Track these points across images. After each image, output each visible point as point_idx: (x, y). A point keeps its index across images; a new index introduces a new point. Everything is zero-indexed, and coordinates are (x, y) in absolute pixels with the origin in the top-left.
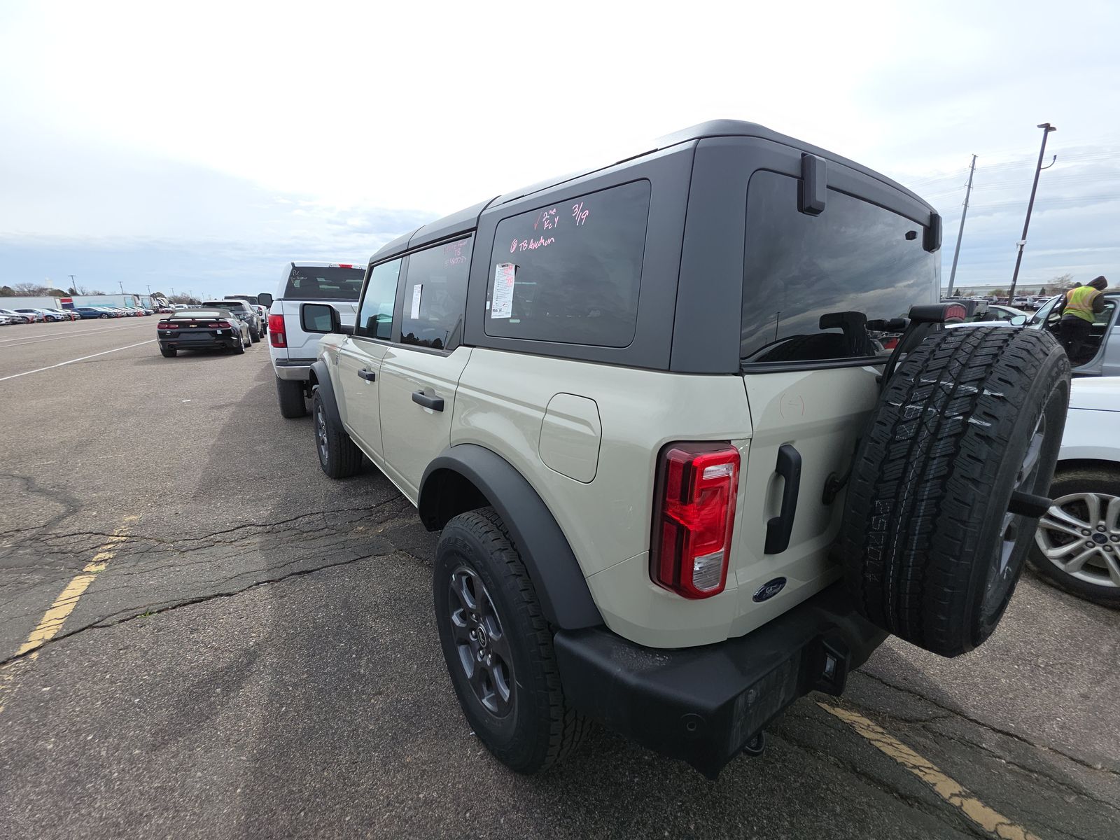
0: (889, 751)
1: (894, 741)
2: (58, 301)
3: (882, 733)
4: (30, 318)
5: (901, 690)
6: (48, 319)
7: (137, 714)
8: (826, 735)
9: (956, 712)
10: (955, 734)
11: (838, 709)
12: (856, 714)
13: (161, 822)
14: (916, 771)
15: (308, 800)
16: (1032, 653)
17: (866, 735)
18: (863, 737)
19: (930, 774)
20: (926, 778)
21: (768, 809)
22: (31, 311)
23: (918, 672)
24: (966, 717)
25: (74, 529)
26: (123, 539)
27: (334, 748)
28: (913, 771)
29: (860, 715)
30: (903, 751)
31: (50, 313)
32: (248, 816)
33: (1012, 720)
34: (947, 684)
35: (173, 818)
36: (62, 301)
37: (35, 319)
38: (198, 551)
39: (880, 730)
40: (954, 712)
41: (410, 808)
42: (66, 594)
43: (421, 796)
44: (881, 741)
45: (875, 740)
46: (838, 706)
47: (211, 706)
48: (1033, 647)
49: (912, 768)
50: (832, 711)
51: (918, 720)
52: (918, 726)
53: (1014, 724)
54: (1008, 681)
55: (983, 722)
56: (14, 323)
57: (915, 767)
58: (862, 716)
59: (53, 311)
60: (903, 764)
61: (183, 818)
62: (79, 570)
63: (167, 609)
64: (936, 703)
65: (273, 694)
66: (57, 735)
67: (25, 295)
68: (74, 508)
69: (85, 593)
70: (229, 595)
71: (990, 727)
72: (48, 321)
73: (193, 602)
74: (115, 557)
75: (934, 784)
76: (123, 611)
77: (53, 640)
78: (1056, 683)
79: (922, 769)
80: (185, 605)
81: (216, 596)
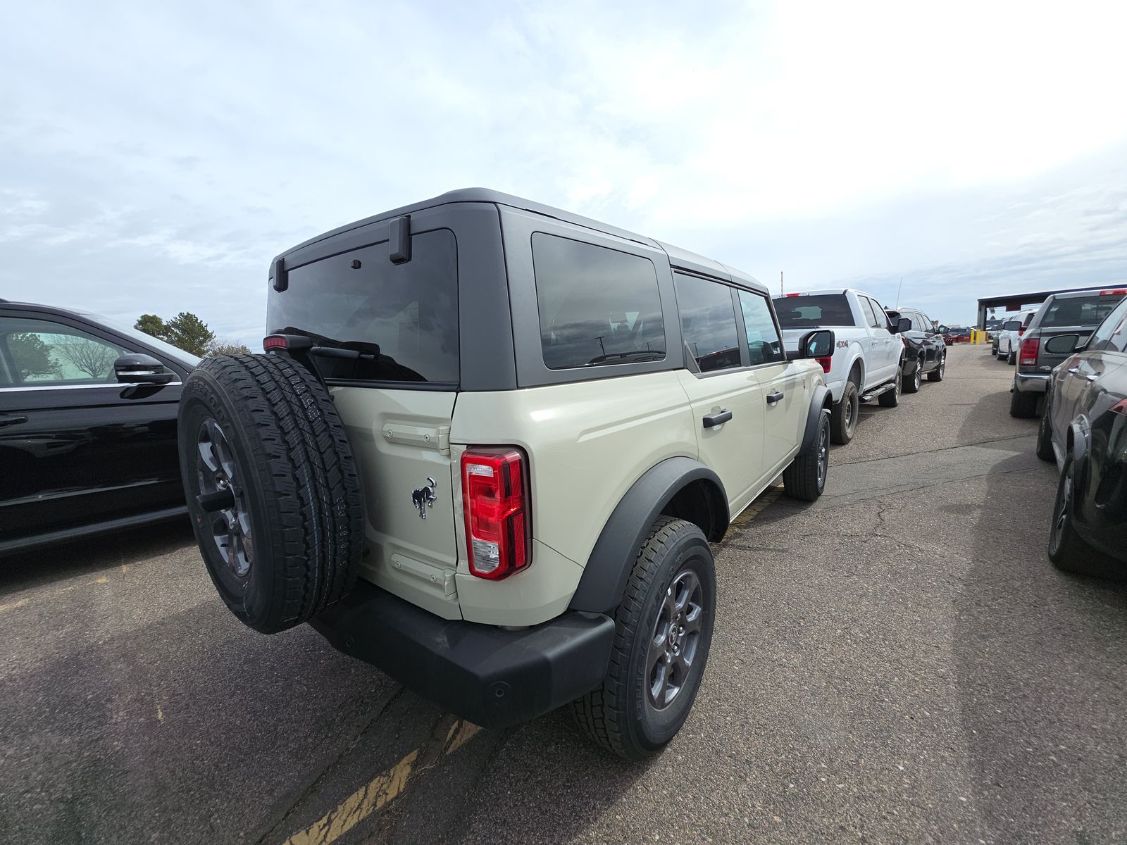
0: (353, 801)
1: (364, 814)
3: (375, 805)
11: (407, 770)
12: (402, 787)
14: (324, 820)
17: (374, 785)
18: (371, 781)
19: (319, 834)
20: (316, 826)
21: (322, 698)
28: (326, 817)
29: (401, 790)
30: (350, 817)
44: (365, 797)
45: (366, 793)
46: (414, 769)
49: (329, 817)
50: (406, 760)
57: (329, 822)
58: (400, 793)
60: (335, 810)
75: (307, 832)
79: (327, 828)
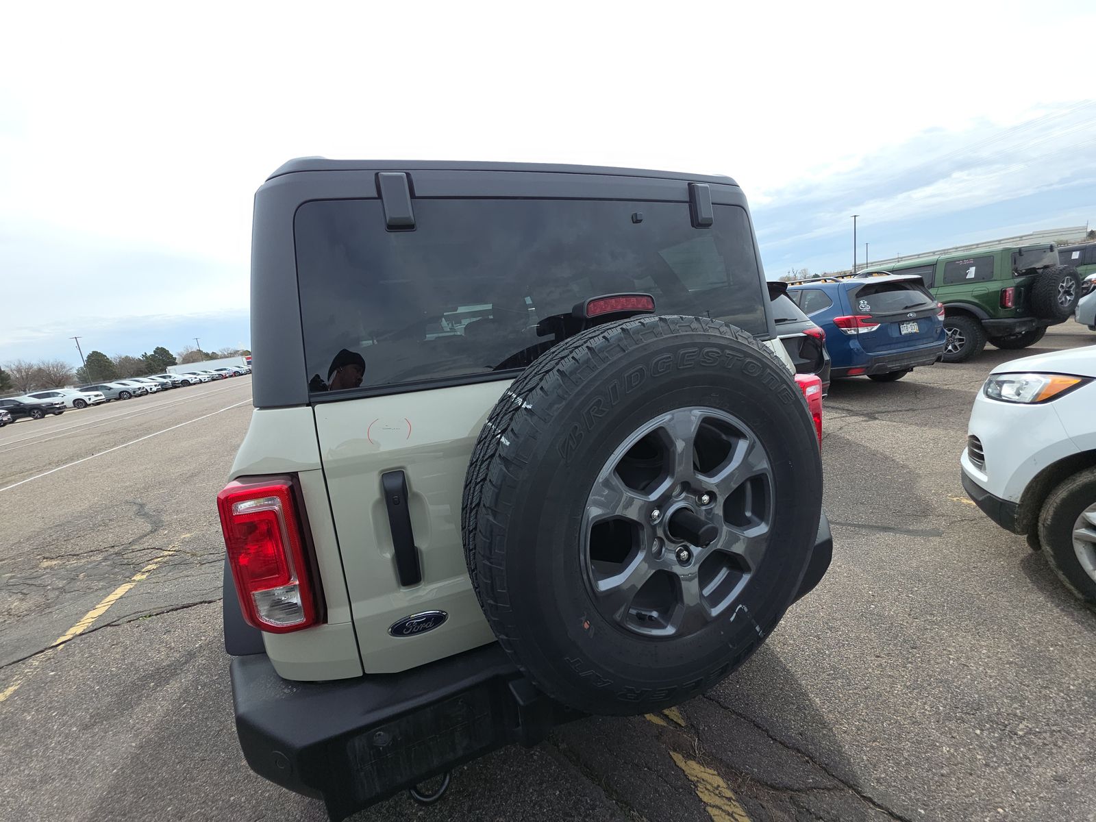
1: (738, 810)
2: (244, 359)
3: (729, 799)
4: (224, 375)
5: (787, 747)
6: (236, 374)
7: (92, 698)
8: (656, 791)
9: (850, 784)
10: (828, 813)
11: (693, 764)
12: (712, 771)
13: (57, 785)
15: (153, 787)
16: (1015, 715)
17: (706, 799)
18: (701, 800)
22: (225, 369)
23: (825, 727)
24: (859, 793)
25: (146, 545)
26: (171, 553)
27: (197, 744)
29: (716, 773)
31: (237, 369)
32: (109, 793)
33: (925, 805)
34: (858, 746)
35: (67, 783)
36: (247, 359)
37: (227, 375)
38: (213, 564)
39: (729, 794)
40: (845, 783)
41: (217, 808)
42: (108, 599)
43: (232, 798)
44: (720, 808)
45: (714, 807)
46: (694, 758)
47: (139, 698)
48: (1022, 706)
50: (682, 764)
51: (787, 788)
52: (785, 796)
53: (925, 810)
54: (952, 751)
55: (880, 802)
56: (213, 380)
58: (719, 774)
59: (239, 367)
61: (71, 786)
62: (128, 579)
63: (163, 613)
64: (825, 769)
65: (186, 691)
66: (37, 710)
67: (225, 357)
68: (157, 526)
69: (121, 598)
70: (210, 602)
71: (887, 809)
72: (235, 376)
73: (183, 607)
74: (157, 568)
76: (134, 613)
77: (81, 634)
78: (1028, 758)
80: (177, 609)
81: (201, 603)
